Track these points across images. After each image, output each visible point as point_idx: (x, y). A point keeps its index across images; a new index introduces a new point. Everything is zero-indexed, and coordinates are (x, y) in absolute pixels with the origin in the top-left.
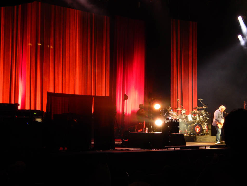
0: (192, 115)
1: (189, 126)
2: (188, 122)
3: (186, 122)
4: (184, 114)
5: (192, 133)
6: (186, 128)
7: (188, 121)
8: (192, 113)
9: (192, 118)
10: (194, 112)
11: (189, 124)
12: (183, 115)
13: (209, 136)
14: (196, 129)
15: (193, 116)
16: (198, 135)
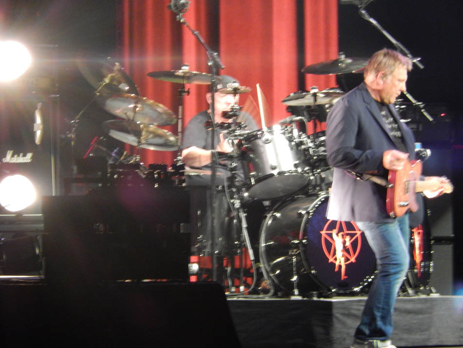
0: (296, 132)
1: (269, 222)
2: (258, 189)
3: (248, 187)
4: (225, 115)
5: (295, 278)
6: (245, 233)
7: (258, 181)
8: (293, 110)
9: (299, 149)
10: (307, 100)
11: (274, 201)
12: (222, 126)
13: (435, 295)
14: (330, 245)
15: (304, 138)
16: (345, 289)
